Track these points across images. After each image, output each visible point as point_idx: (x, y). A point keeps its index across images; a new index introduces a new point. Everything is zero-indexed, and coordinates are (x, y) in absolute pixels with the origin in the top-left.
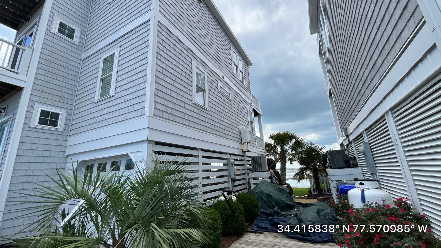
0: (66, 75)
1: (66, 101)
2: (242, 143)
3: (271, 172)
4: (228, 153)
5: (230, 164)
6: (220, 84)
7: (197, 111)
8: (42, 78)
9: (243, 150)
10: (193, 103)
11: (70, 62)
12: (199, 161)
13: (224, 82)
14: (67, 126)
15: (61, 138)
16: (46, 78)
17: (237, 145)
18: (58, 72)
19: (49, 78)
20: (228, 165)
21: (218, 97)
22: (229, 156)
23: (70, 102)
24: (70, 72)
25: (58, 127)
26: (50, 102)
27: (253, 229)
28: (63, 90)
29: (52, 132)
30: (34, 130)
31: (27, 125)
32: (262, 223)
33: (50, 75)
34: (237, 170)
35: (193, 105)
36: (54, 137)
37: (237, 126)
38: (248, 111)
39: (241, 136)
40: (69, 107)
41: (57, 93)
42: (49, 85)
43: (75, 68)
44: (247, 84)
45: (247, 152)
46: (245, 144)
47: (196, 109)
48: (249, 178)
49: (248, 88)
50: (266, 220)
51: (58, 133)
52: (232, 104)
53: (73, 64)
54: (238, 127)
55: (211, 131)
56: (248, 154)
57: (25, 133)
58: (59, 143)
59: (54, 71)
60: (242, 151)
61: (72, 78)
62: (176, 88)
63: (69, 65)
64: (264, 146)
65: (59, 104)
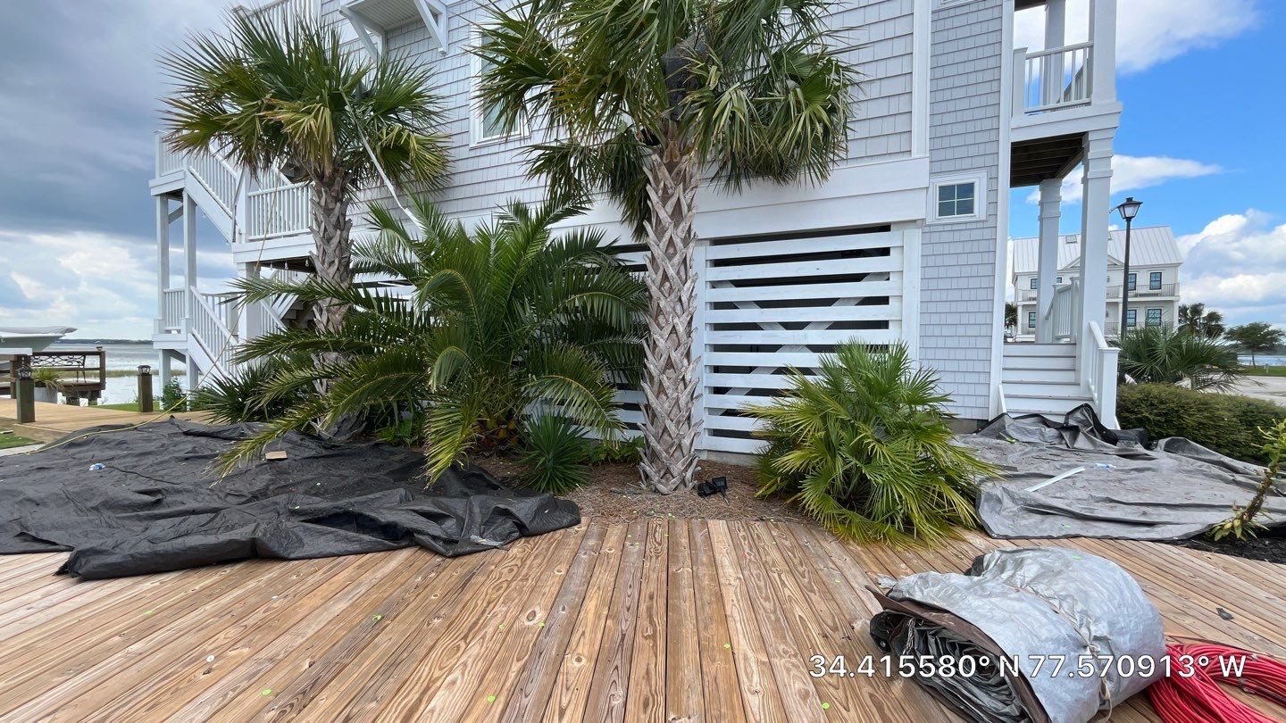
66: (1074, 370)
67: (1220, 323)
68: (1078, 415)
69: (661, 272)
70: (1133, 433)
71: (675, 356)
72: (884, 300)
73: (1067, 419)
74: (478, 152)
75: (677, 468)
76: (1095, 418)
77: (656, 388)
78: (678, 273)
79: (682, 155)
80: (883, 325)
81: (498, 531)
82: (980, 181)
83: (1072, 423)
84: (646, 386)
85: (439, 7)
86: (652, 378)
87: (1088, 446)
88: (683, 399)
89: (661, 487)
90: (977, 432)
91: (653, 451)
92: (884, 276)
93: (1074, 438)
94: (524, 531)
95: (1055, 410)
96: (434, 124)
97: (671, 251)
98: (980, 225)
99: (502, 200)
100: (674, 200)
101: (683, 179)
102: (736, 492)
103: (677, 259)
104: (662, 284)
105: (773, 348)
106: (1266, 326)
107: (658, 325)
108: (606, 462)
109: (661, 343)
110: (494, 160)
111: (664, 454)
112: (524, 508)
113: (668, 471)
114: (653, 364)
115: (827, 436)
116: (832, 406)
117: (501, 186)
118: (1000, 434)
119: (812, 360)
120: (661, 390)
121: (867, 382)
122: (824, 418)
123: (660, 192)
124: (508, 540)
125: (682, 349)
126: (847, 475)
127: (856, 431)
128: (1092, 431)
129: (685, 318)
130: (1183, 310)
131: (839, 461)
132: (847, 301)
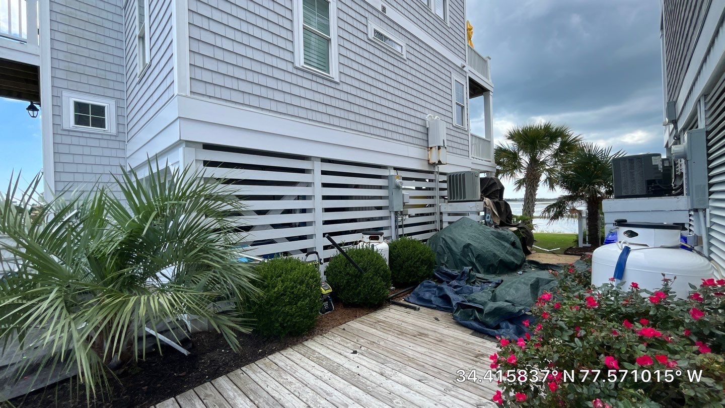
0: (102, 39)
1: (111, 85)
2: (428, 147)
3: (485, 203)
4: (391, 167)
5: (393, 186)
6: (374, 25)
7: (307, 84)
8: (64, 47)
9: (431, 162)
10: (297, 68)
11: (104, 14)
12: (314, 180)
13: (386, 20)
14: (120, 126)
15: (116, 145)
16: (70, 46)
17: (416, 152)
18: (87, 35)
19: (75, 48)
20: (389, 188)
21: (366, 55)
22: (393, 172)
23: (118, 86)
24: (107, 33)
25: (106, 129)
26: (87, 88)
27: (407, 299)
28: (102, 65)
29: (100, 137)
30: (71, 133)
31: (58, 126)
32: (427, 291)
33: (76, 41)
34: (411, 197)
35: (295, 71)
36: (104, 143)
37: (418, 115)
38: (453, 83)
39: (428, 134)
40: (117, 94)
41: (94, 72)
42: (77, 59)
43: (114, 24)
44: (455, 24)
45: (437, 164)
46: (433, 149)
47: (304, 80)
48: (441, 213)
49: (458, 32)
50: (435, 287)
51: (108, 137)
52: (408, 69)
53: (110, 17)
54: (422, 116)
55: (344, 123)
56: (441, 169)
57: (59, 139)
58: (114, 153)
59: (80, 33)
60: (429, 163)
61: (112, 43)
62: (247, 36)
63: (104, 20)
64: (493, 155)
65: (100, 91)
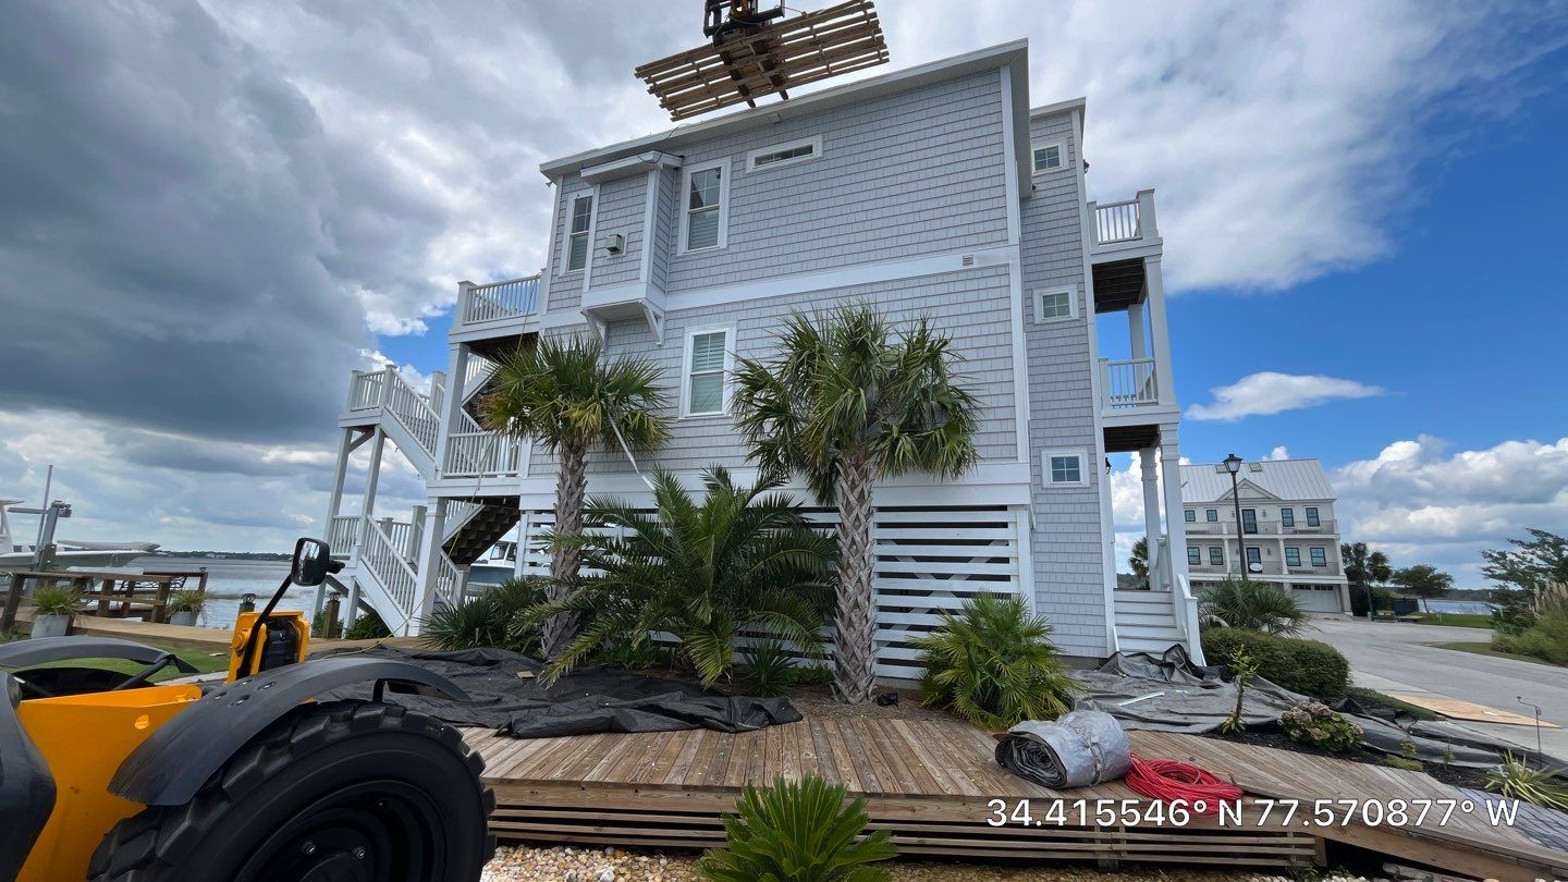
66: (1172, 615)
67: (1386, 564)
68: (1174, 653)
69: (850, 538)
70: (1215, 669)
71: (861, 599)
72: (1006, 560)
73: (1165, 657)
74: (685, 424)
75: (862, 684)
76: (1186, 656)
77: (846, 622)
78: (862, 539)
79: (865, 459)
80: (1006, 578)
81: (755, 720)
82: (1082, 455)
83: (1169, 660)
84: (838, 621)
85: (659, 313)
86: (842, 614)
87: (1182, 680)
88: (866, 631)
89: (850, 699)
90: (1098, 669)
91: (844, 670)
92: (1005, 543)
93: (1172, 673)
94: (772, 721)
95: (1158, 650)
96: (659, 406)
97: (857, 524)
98: (1086, 491)
99: (706, 464)
100: (859, 489)
101: (864, 475)
102: (905, 704)
103: (861, 529)
104: (850, 547)
105: (927, 593)
106: (1431, 570)
107: (848, 576)
108: (798, 683)
109: (850, 589)
110: (699, 432)
111: (853, 673)
112: (771, 704)
113: (856, 687)
114: (843, 605)
115: (970, 657)
116: (973, 638)
117: (704, 452)
118: (1115, 670)
119: (957, 603)
120: (850, 624)
121: (996, 621)
122: (967, 646)
123: (850, 483)
124: (763, 726)
125: (865, 594)
126: (984, 684)
127: (988, 655)
128: (1184, 666)
129: (867, 572)
130: (1346, 550)
131: (978, 674)
132: (979, 559)
